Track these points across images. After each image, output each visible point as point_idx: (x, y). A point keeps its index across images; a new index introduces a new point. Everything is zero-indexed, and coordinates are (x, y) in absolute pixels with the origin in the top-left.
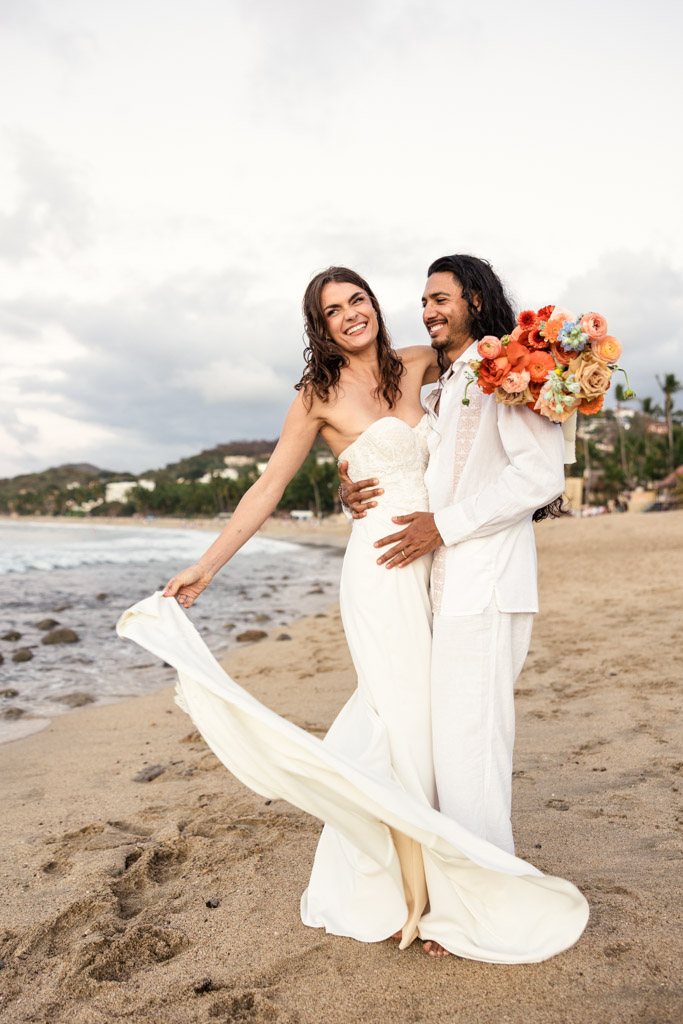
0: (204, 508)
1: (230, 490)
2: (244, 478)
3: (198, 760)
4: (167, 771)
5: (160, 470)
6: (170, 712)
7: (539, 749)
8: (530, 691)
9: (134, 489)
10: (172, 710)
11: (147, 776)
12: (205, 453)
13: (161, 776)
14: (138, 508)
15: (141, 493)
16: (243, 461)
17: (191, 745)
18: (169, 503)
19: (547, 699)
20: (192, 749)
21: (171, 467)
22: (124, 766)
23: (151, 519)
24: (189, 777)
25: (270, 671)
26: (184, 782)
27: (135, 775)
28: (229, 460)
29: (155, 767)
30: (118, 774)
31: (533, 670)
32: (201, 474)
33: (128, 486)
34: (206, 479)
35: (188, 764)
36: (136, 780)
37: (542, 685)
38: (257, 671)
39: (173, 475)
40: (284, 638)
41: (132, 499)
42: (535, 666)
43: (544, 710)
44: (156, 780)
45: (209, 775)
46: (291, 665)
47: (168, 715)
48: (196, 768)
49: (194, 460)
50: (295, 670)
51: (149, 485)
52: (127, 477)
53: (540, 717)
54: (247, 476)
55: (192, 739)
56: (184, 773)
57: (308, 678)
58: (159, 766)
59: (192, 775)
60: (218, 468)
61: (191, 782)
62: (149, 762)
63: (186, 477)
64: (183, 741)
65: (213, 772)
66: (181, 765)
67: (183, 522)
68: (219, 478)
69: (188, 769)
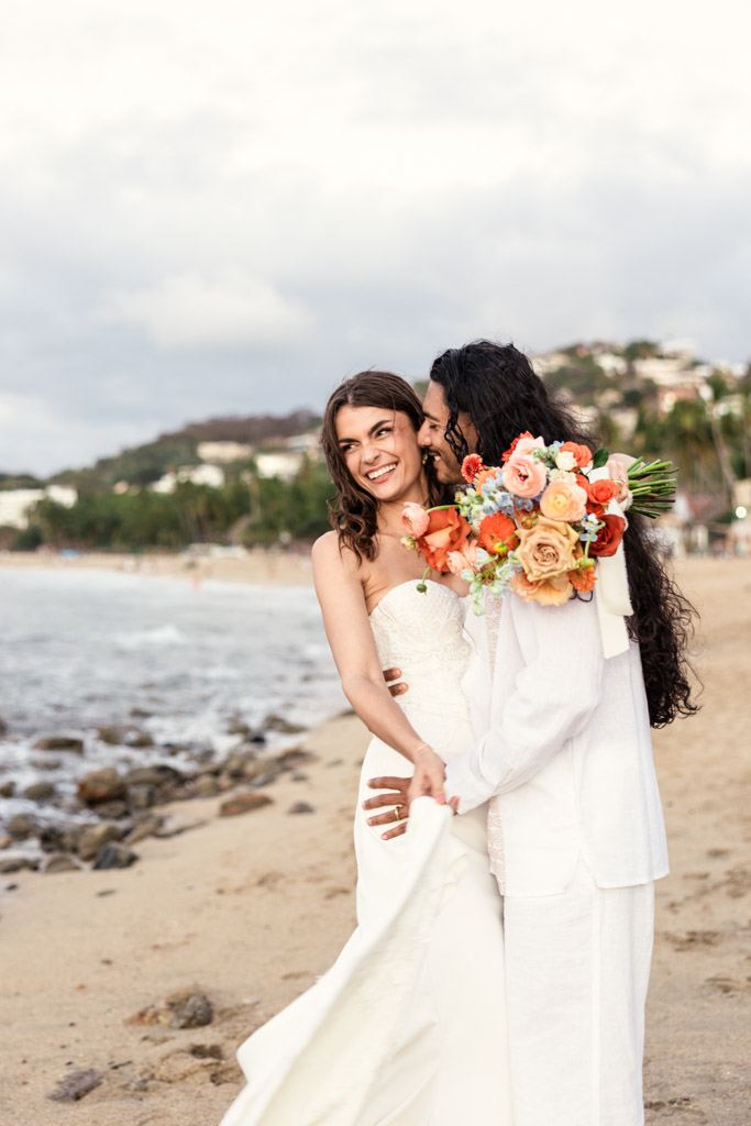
0: (163, 535)
1: (209, 505)
2: (232, 484)
3: (155, 1061)
4: (105, 1082)
5: (85, 470)
6: (108, 962)
7: (719, 1055)
8: (715, 934)
9: (40, 503)
10: (111, 958)
11: (72, 1091)
12: (166, 440)
13: (95, 1092)
14: (46, 536)
15: (50, 511)
16: (231, 451)
17: (145, 1030)
18: (101, 527)
19: (741, 951)
20: (145, 1039)
21: (104, 464)
22: (34, 1069)
23: (70, 557)
24: (141, 1094)
25: (275, 880)
26: (133, 1105)
27: (54, 1088)
28: (208, 450)
29: (86, 1073)
30: (25, 1083)
31: (724, 890)
32: (156, 475)
33: (28, 497)
34: (165, 486)
35: (139, 1069)
36: (55, 1098)
37: (734, 923)
38: (254, 880)
39: (108, 477)
40: (302, 809)
41: (38, 521)
42: (728, 882)
43: (734, 976)
44: (88, 1097)
45: (173, 1091)
46: (312, 868)
47: (105, 967)
48: (152, 1077)
49: (144, 452)
50: (320, 880)
51: (66, 497)
52: (27, 482)
53: (726, 990)
54: (237, 479)
55: (146, 1019)
56: (133, 1086)
57: (341, 897)
58: (92, 1072)
59: (146, 1090)
60: (186, 463)
61: (145, 1104)
62: (76, 1061)
63: (131, 481)
64: (130, 1022)
65: (180, 1086)
66: (126, 1069)
67: (129, 561)
68: (189, 484)
69: (139, 1079)
